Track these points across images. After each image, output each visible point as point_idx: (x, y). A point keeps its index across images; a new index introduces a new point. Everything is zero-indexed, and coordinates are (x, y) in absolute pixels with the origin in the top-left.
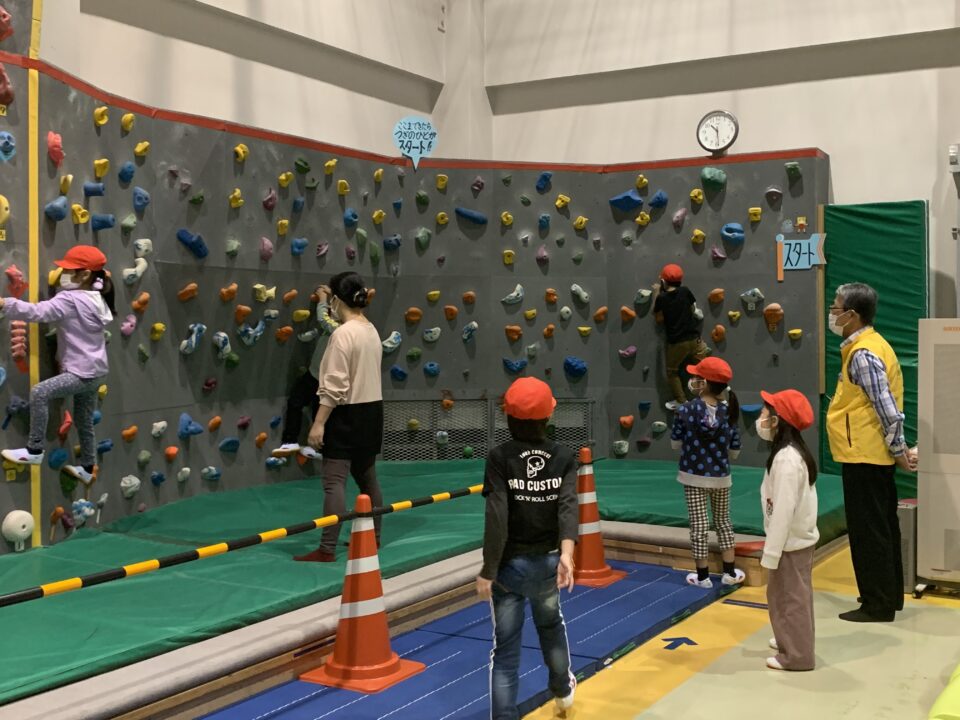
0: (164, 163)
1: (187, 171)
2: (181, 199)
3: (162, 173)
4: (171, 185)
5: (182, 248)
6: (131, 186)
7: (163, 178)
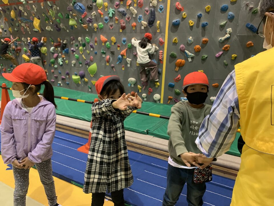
0: (245, 2)
1: (252, 3)
2: (249, 13)
3: (244, 5)
4: (246, 9)
5: (248, 30)
6: (227, 12)
7: (244, 7)
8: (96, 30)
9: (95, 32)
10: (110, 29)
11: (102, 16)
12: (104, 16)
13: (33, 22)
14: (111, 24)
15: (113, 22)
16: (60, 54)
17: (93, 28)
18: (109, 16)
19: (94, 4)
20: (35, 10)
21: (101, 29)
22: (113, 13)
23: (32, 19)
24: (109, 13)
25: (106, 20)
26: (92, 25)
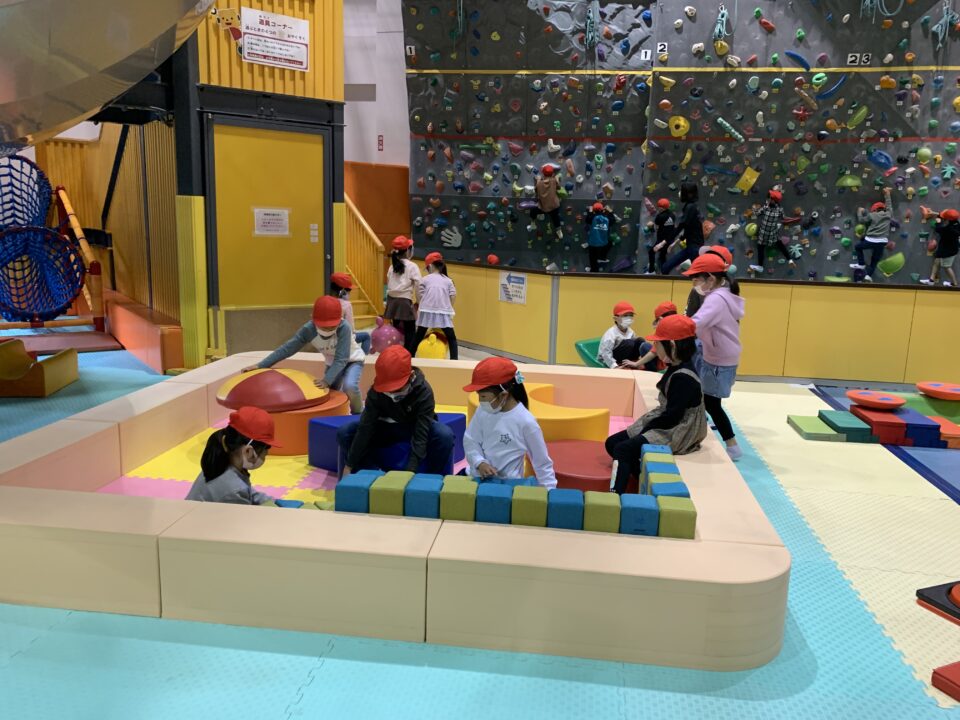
8: (910, 197)
9: (909, 201)
10: (941, 197)
11: (927, 176)
12: (931, 176)
13: (739, 175)
14: (945, 189)
15: (948, 186)
16: (795, 238)
17: (904, 192)
18: (946, 176)
19: (913, 155)
20: (758, 155)
21: (924, 196)
22: (952, 173)
23: (738, 170)
24: (945, 173)
25: (935, 182)
26: (905, 189)
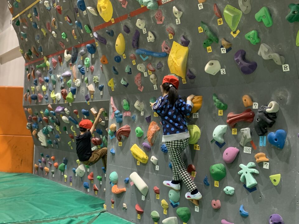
13: (167, 55)
16: (247, 150)
20: (178, 21)
23: (167, 48)
